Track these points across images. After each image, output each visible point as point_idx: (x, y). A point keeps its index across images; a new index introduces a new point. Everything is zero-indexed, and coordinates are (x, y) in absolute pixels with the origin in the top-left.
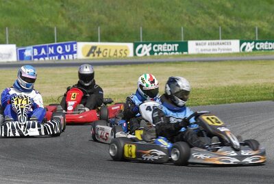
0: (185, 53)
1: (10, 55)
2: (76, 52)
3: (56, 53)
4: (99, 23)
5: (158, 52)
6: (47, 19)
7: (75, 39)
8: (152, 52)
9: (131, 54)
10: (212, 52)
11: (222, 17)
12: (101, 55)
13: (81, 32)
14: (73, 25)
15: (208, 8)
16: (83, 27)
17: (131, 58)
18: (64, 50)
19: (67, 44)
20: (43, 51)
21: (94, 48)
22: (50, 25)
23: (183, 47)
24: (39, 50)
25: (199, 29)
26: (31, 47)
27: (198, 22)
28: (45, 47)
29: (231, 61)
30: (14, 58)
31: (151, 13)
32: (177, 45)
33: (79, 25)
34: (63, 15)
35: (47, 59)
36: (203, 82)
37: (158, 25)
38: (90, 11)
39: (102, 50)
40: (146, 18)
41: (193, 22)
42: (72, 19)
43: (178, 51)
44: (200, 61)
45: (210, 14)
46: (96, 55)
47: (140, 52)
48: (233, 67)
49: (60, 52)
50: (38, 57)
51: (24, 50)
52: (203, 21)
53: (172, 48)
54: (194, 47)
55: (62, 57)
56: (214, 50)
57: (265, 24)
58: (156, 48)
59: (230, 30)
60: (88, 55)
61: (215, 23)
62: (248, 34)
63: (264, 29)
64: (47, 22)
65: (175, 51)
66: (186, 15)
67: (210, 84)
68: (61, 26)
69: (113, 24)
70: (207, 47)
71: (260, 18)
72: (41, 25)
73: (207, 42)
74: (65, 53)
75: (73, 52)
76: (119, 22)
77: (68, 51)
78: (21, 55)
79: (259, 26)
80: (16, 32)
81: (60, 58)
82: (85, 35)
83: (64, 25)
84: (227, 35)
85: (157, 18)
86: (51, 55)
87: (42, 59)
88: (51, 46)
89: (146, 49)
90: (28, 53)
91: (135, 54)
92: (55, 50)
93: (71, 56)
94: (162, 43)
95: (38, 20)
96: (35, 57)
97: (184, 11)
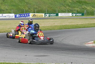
0: (58, 16)
1: (13, 16)
2: (30, 16)
3: (25, 16)
4: (36, 8)
5: (51, 16)
6: (23, 7)
7: (30, 12)
8: (49, 16)
9: (44, 16)
10: (64, 16)
11: (68, 7)
12: (36, 16)
13: (31, 11)
14: (29, 9)
15: (64, 5)
16: (32, 9)
17: (43, 17)
18: (27, 15)
19: (27, 14)
20: (21, 15)
21: (34, 15)
22: (23, 9)
23: (57, 15)
24: (20, 15)
25: (62, 10)
26: (18, 14)
27: (61, 8)
28: (22, 14)
29: (68, 18)
30: (14, 17)
31: (50, 6)
32: (56, 14)
33: (31, 9)
34: (27, 6)
35: (22, 17)
36: (59, 24)
37: (51, 9)
38: (34, 5)
39: (36, 15)
40: (48, 7)
41: (60, 8)
42: (29, 7)
43: (56, 16)
44: (60, 18)
45: (64, 6)
46: (35, 16)
47: (46, 16)
48: (68, 20)
49: (26, 16)
50: (20, 17)
51: (16, 15)
52: (63, 8)
53: (54, 15)
54: (60, 15)
55: (26, 17)
56: (65, 15)
57: (79, 9)
58: (50, 15)
59: (70, 10)
60: (33, 17)
61: (66, 9)
62: (74, 12)
63: (78, 10)
64: (23, 8)
65: (55, 16)
66: (58, 6)
67: (60, 24)
68: (26, 9)
69: (40, 9)
70: (63, 15)
71: (77, 7)
72: (21, 9)
73: (63, 13)
74: (27, 16)
75: (29, 16)
76: (41, 8)
77: (28, 15)
78: (16, 16)
79: (77, 10)
80: (15, 11)
81: (25, 17)
82: (32, 11)
83: (27, 9)
84: (69, 12)
85: (51, 7)
86: (23, 16)
87: (21, 17)
88: (23, 14)
89: (48, 15)
90: (17, 16)
91: (45, 16)
92: (24, 15)
93: (28, 17)
94: (52, 14)
95: (20, 8)
96: (19, 17)
97: (58, 5)
